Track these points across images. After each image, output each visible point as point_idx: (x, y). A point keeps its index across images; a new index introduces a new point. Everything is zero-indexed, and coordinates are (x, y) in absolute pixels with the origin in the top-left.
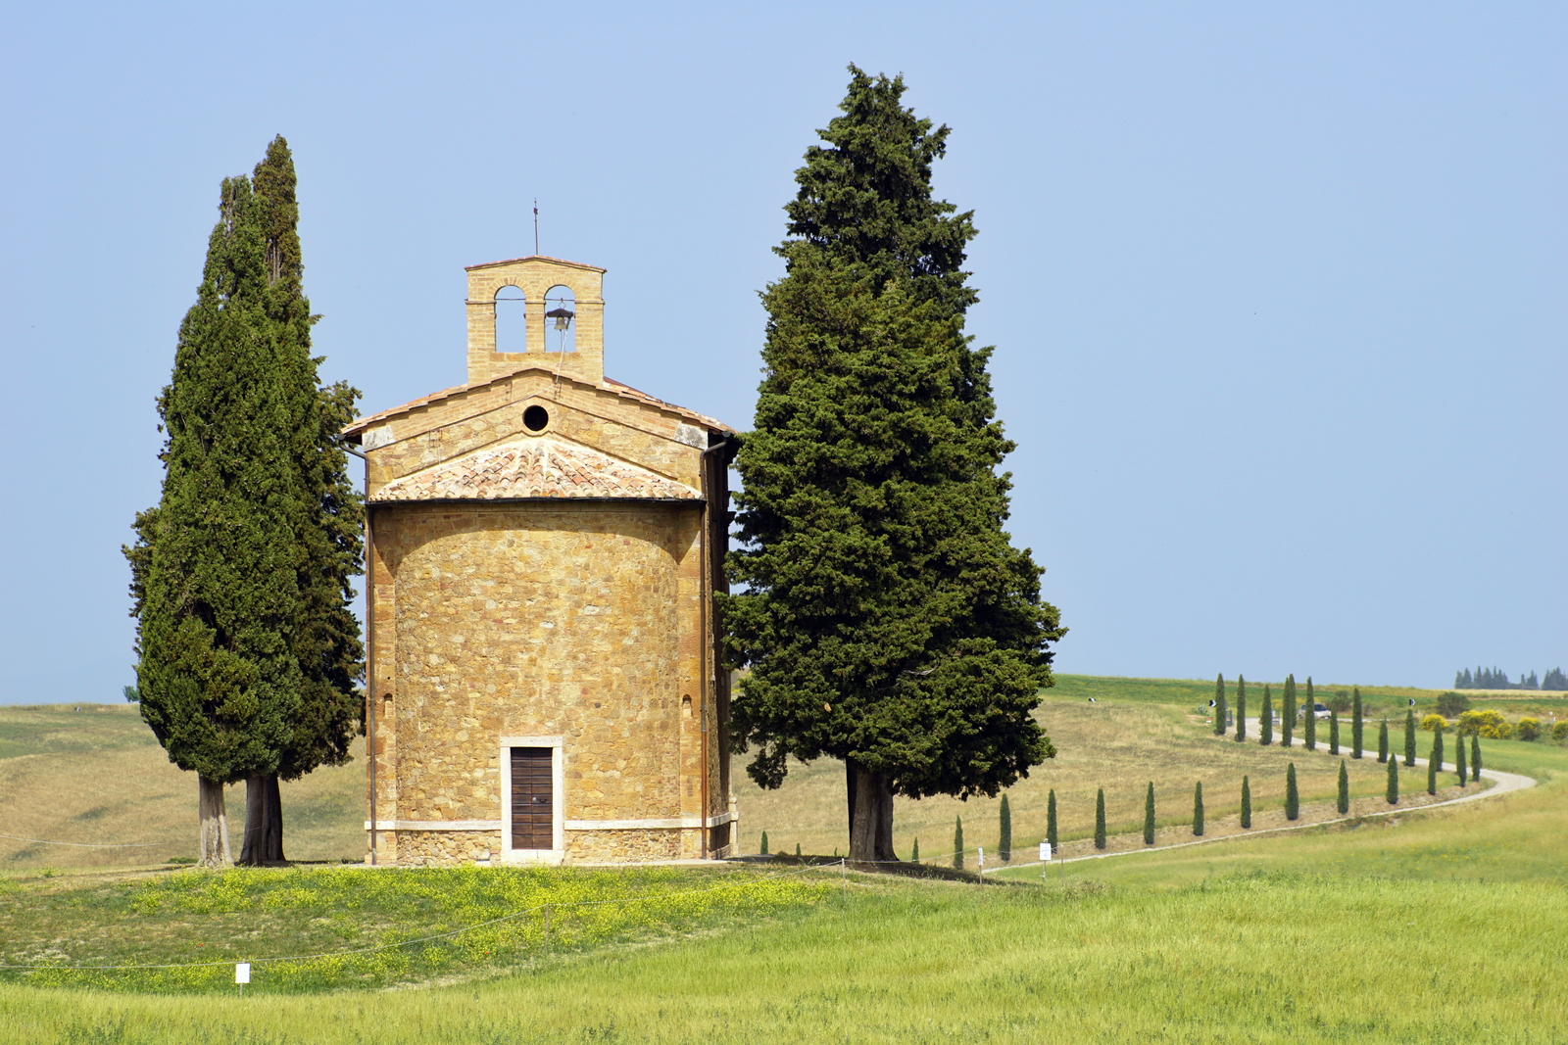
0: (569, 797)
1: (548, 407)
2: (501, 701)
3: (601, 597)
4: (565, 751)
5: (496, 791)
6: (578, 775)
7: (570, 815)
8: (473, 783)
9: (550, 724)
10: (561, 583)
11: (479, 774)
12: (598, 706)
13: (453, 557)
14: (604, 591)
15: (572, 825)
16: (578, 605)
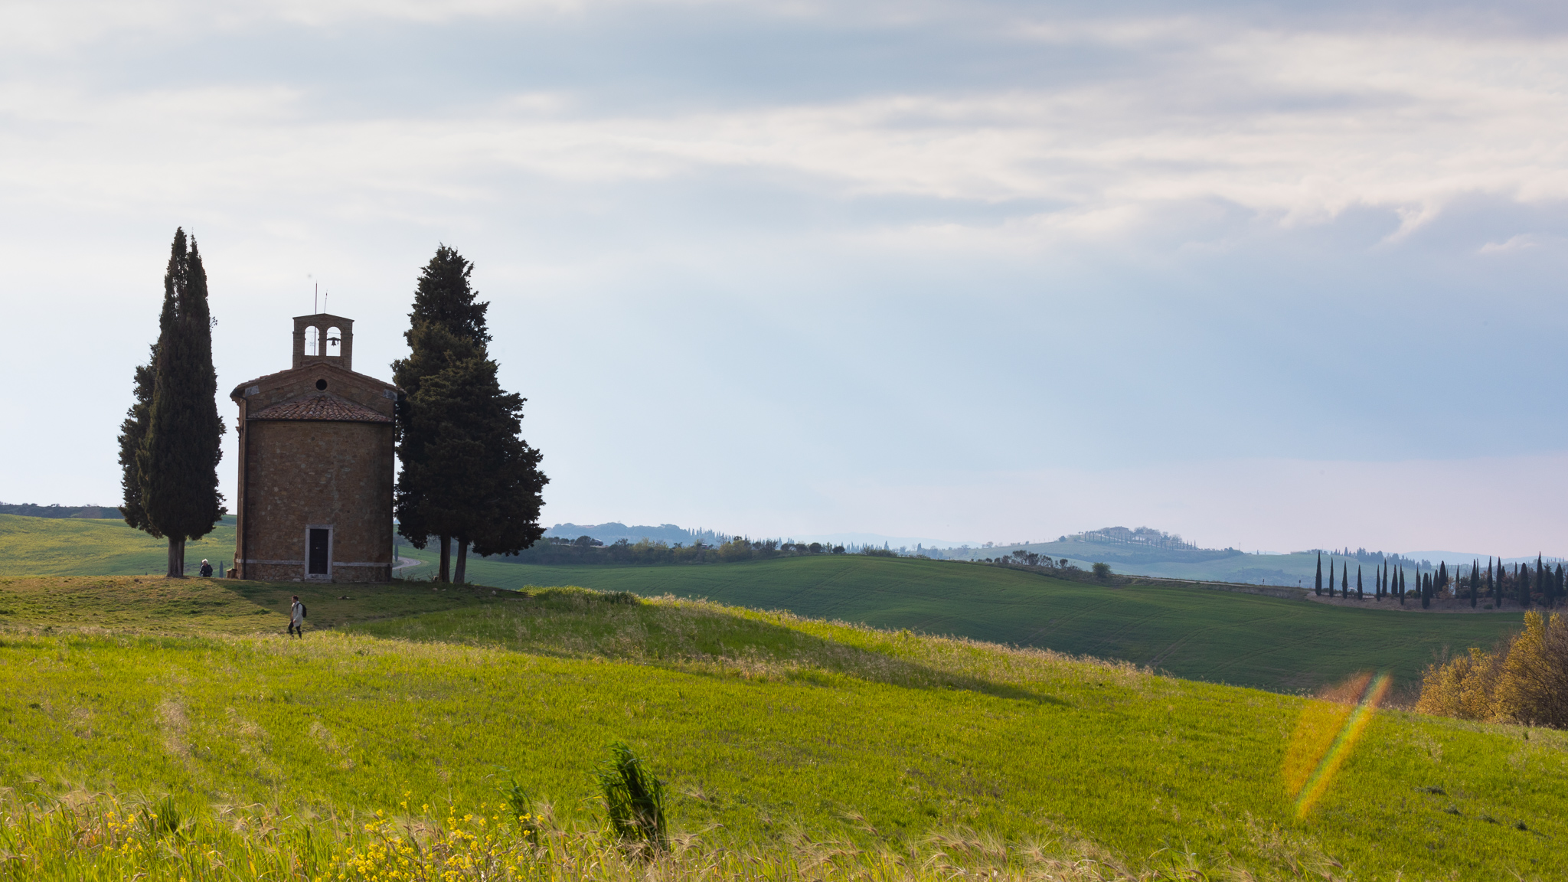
0: (334, 552)
1: (327, 380)
2: (306, 509)
3: (352, 464)
4: (334, 531)
5: (303, 548)
6: (339, 542)
7: (335, 560)
8: (294, 544)
9: (328, 519)
10: (335, 457)
11: (295, 540)
12: (348, 512)
13: (287, 444)
14: (353, 462)
15: (336, 564)
16: (342, 467)
